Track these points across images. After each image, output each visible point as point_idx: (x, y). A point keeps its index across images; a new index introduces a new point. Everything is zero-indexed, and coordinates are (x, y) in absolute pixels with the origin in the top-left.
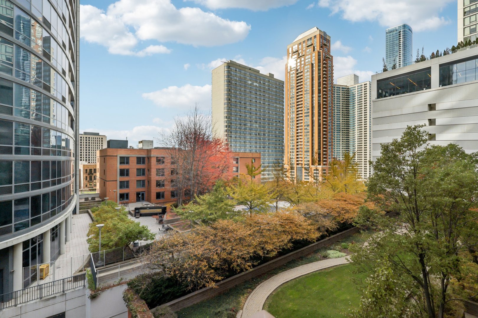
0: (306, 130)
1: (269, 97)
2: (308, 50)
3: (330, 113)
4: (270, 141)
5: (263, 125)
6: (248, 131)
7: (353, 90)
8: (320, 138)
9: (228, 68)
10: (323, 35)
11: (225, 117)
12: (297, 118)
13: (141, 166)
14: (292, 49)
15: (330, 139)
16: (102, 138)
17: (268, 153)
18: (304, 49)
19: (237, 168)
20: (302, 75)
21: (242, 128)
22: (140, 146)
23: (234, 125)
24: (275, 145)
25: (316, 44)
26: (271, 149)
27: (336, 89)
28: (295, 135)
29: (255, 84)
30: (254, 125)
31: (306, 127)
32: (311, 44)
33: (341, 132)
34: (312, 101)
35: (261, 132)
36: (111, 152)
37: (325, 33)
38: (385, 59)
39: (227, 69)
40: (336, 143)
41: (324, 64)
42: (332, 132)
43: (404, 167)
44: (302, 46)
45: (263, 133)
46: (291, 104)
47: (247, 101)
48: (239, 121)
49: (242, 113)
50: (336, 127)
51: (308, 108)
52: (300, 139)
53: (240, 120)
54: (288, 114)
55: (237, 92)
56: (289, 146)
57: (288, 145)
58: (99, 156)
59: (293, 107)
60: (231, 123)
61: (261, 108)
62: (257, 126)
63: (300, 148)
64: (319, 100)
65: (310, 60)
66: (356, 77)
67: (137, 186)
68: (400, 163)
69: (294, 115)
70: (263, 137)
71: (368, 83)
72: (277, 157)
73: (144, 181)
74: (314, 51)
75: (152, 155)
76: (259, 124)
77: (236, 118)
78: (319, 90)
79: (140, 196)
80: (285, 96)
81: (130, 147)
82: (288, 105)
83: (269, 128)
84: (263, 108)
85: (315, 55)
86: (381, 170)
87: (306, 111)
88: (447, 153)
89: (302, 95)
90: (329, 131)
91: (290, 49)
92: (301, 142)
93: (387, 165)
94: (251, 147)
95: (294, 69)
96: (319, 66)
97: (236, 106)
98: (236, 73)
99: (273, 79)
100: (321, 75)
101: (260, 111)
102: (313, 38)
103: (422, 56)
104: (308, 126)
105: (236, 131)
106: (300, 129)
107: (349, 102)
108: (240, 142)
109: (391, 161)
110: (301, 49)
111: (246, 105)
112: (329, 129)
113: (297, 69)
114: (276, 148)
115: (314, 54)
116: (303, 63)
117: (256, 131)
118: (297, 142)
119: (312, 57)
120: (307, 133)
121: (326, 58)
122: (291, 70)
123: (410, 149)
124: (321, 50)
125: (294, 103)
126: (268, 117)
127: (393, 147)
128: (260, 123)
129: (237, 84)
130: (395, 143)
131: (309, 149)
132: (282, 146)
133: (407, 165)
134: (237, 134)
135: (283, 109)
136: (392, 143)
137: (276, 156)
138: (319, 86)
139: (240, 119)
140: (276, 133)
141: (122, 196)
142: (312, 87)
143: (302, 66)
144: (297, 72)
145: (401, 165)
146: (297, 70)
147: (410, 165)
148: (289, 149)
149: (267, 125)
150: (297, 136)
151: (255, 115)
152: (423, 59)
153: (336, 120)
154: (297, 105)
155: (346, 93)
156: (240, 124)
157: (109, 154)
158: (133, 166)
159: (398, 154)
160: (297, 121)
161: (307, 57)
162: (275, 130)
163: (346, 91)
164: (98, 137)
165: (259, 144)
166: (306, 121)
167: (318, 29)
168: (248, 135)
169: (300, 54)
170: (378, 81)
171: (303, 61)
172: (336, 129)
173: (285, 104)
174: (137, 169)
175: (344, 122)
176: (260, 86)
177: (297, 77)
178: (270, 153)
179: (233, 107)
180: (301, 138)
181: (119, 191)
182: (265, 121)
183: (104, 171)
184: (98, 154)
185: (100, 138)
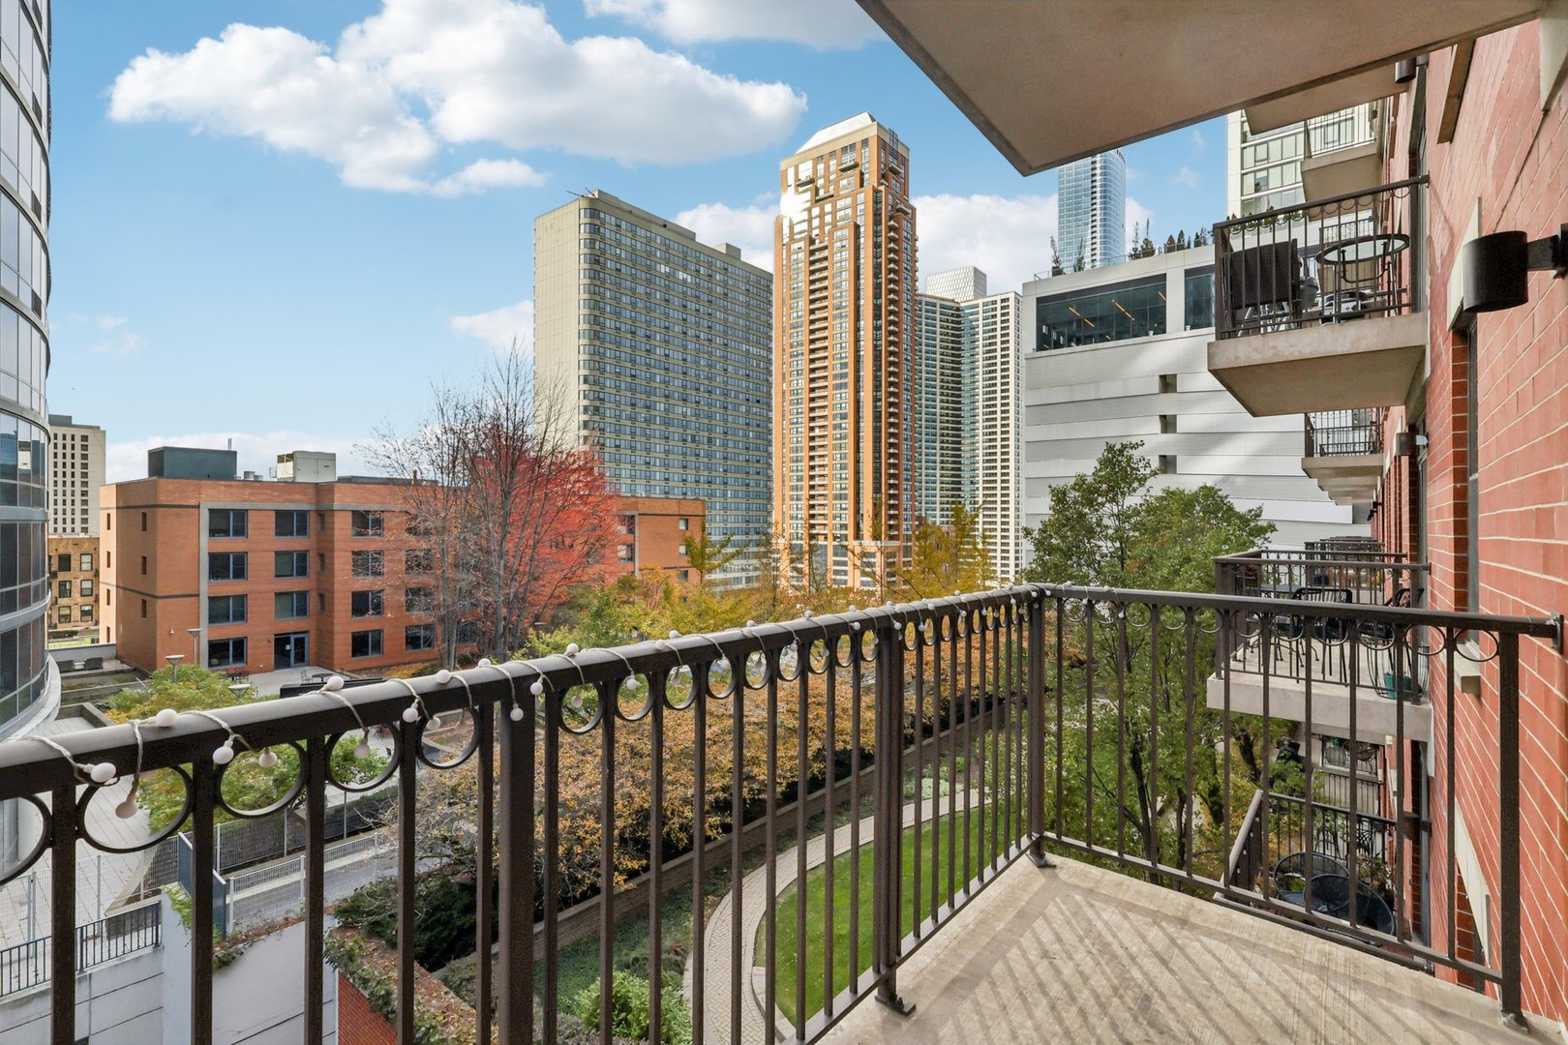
0: (838, 431)
1: (726, 320)
2: (845, 182)
3: (907, 380)
4: (729, 462)
5: (706, 408)
6: (658, 428)
7: (972, 314)
8: (880, 457)
9: (592, 216)
10: (888, 141)
11: (582, 378)
12: (812, 390)
13: (294, 543)
14: (797, 173)
15: (908, 460)
16: (85, 438)
17: (722, 500)
18: (831, 178)
19: (631, 547)
20: (826, 259)
21: (638, 416)
22: (286, 471)
23: (613, 406)
24: (744, 476)
25: (867, 165)
26: (734, 488)
27: (924, 307)
28: (805, 444)
29: (681, 275)
30: (679, 410)
31: (838, 421)
32: (852, 163)
33: (938, 438)
34: (857, 340)
35: (701, 433)
36: (169, 491)
37: (893, 134)
38: (1056, 239)
39: (587, 220)
40: (924, 471)
41: (891, 229)
42: (913, 439)
43: (1100, 543)
44: (827, 167)
45: (706, 434)
46: (792, 346)
47: (657, 329)
48: (629, 394)
49: (637, 367)
50: (924, 423)
51: (843, 361)
52: (820, 456)
53: (633, 391)
54: (784, 379)
55: (624, 299)
56: (787, 479)
57: (783, 476)
58: (114, 504)
59: (800, 357)
60: (603, 400)
61: (701, 355)
62: (689, 413)
63: (820, 485)
64: (876, 339)
65: (849, 211)
66: (979, 277)
67: (279, 612)
68: (1090, 533)
69: (803, 383)
70: (706, 447)
71: (1012, 297)
72: (751, 513)
73: (303, 595)
74: (862, 185)
75: (337, 505)
76: (694, 406)
77: (618, 383)
78: (877, 308)
79: (288, 647)
80: (774, 321)
81: (246, 474)
82: (783, 350)
83: (726, 421)
84: (706, 356)
85: (864, 198)
86: (1051, 550)
87: (838, 371)
88: (1198, 508)
89: (826, 318)
90: (905, 434)
91: (791, 172)
92: (823, 466)
93: (1064, 538)
94: (667, 479)
95: (803, 235)
96: (876, 234)
97: (618, 344)
98: (618, 236)
99: (737, 264)
100: (880, 264)
101: (697, 363)
102: (858, 146)
103: (1147, 242)
104: (844, 417)
105: (618, 428)
106: (820, 427)
107: (959, 349)
108: (633, 463)
109: (1072, 529)
110: (824, 177)
111: (652, 342)
112: (906, 430)
113: (810, 237)
114: (748, 485)
115: (862, 195)
116: (828, 219)
117: (685, 428)
118: (812, 468)
119: (855, 204)
120: (840, 439)
121: (898, 210)
122: (792, 239)
123: (1113, 500)
124: (882, 184)
125: (802, 345)
126: (722, 386)
127: (1077, 494)
128: (698, 403)
129: (623, 270)
130: (1080, 483)
131: (845, 489)
132: (765, 478)
133: (1106, 537)
134: (622, 437)
135: (770, 362)
136: (1076, 484)
137: (748, 509)
138: (877, 296)
139: (633, 386)
140: (747, 436)
141: (218, 651)
142: (857, 298)
143: (827, 228)
144: (812, 248)
145: (1093, 538)
146: (812, 242)
147: (1113, 541)
148: (787, 488)
149: (717, 409)
150: (812, 448)
151: (681, 376)
152: (1148, 251)
153: (924, 402)
154: (812, 351)
155: (953, 322)
156: (633, 405)
157: (163, 499)
158: (261, 545)
159: (1087, 510)
160: (812, 400)
161: (840, 204)
162: (744, 427)
163: (952, 315)
164: (69, 432)
165: (694, 472)
166: (838, 401)
167: (873, 120)
168: (657, 441)
169: (822, 193)
170: (1039, 300)
171: (829, 213)
172: (924, 430)
173: (773, 345)
174: (278, 554)
175: (947, 408)
176: (698, 285)
177: (812, 263)
178: (729, 500)
179: (607, 345)
180: (823, 456)
181: (206, 633)
182: (713, 396)
183: (140, 560)
184: (105, 501)
185: (78, 439)
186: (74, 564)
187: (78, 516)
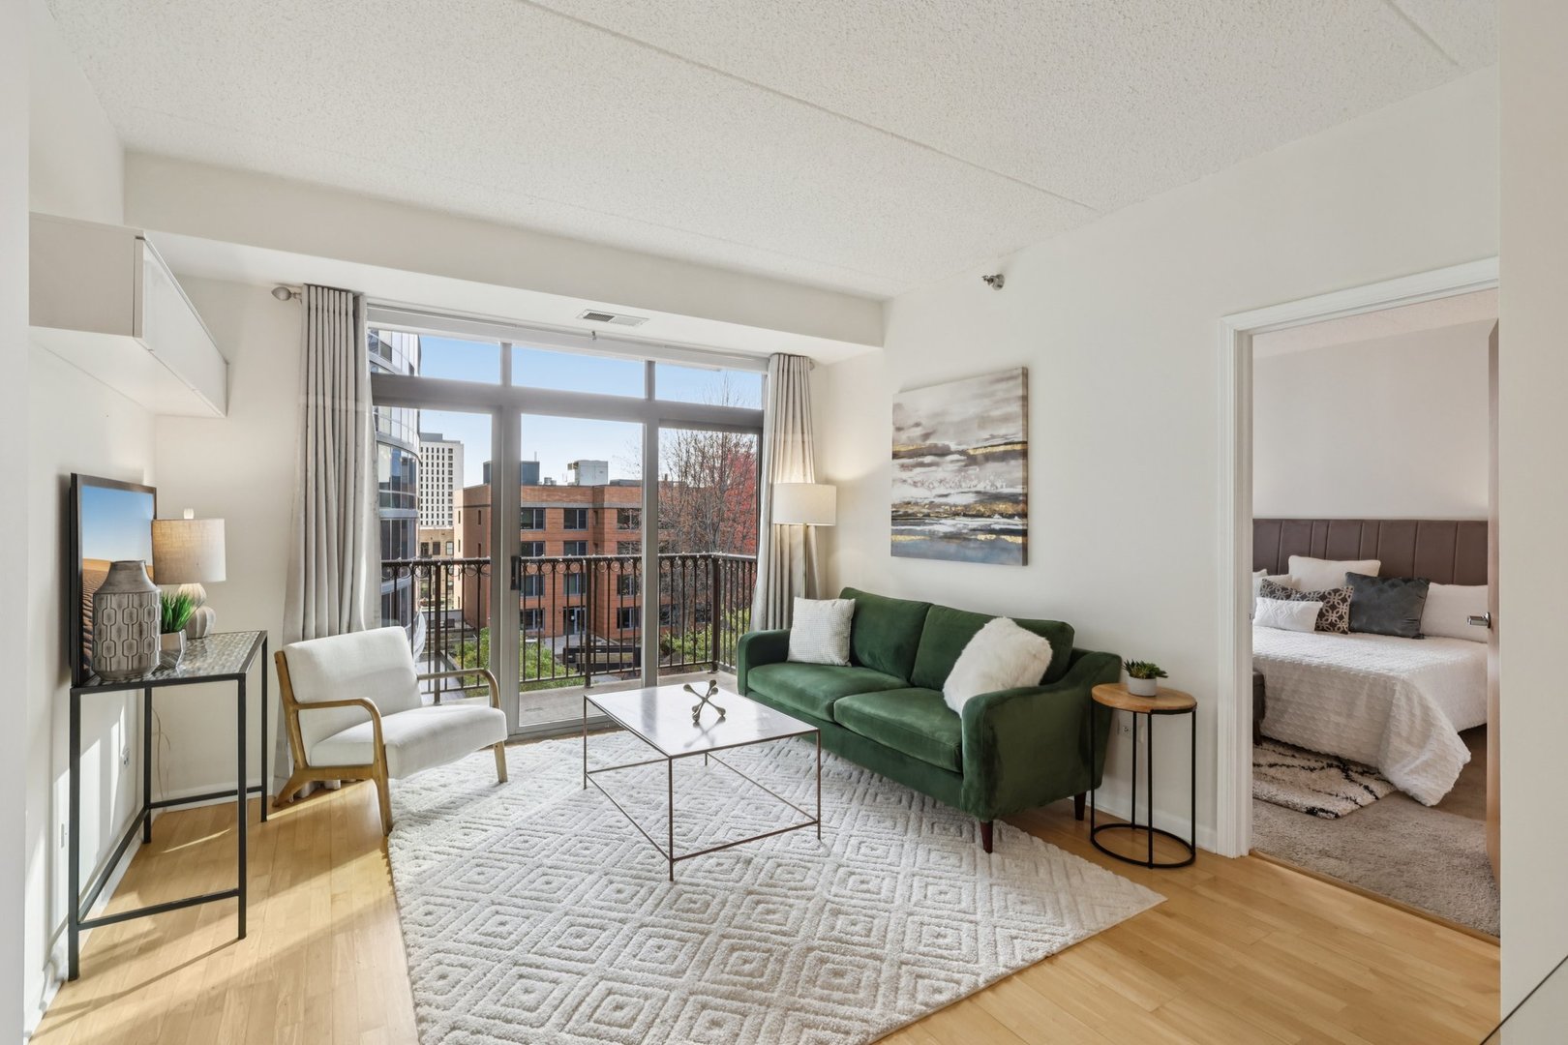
13: (577, 534)
16: (451, 451)
22: (573, 477)
58: (462, 505)
67: (567, 590)
75: (606, 504)
79: (572, 618)
81: (546, 479)
141: (526, 618)
158: (554, 535)
164: (441, 446)
174: (566, 543)
183: (477, 546)
184: (459, 500)
185: (446, 451)
186: (442, 549)
187: (446, 512)
